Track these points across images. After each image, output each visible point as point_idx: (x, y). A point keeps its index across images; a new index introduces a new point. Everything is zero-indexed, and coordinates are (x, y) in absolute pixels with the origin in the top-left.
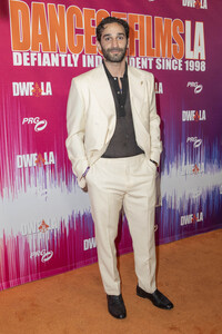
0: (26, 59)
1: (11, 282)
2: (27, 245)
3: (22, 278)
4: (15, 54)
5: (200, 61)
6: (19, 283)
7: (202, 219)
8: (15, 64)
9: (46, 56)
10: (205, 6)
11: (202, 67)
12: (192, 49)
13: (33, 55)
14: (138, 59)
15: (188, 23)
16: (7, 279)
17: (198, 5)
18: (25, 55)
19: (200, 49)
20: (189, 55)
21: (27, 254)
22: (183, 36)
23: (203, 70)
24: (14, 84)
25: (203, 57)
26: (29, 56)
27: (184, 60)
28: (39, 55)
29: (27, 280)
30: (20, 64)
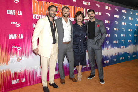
0: (37, 17)
1: (31, 83)
2: (36, 72)
3: (35, 83)
4: (33, 15)
6: (34, 84)
7: (89, 66)
8: (34, 18)
9: (43, 16)
10: (89, 4)
13: (39, 16)
14: (70, 18)
16: (30, 82)
18: (37, 16)
21: (36, 75)
22: (83, 12)
24: (33, 24)
26: (38, 16)
28: (41, 16)
29: (36, 83)
30: (35, 18)
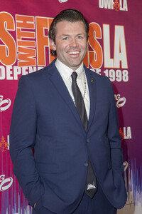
5: (122, 70)
10: (124, 8)
11: (125, 76)
12: (112, 56)
15: (106, 27)
17: (116, 6)
19: (121, 56)
20: (108, 63)
22: (101, 41)
23: (126, 80)
25: (125, 65)
27: (103, 69)
